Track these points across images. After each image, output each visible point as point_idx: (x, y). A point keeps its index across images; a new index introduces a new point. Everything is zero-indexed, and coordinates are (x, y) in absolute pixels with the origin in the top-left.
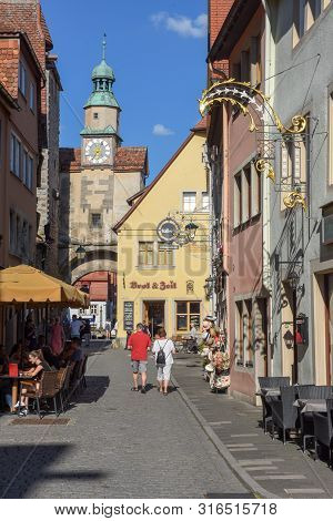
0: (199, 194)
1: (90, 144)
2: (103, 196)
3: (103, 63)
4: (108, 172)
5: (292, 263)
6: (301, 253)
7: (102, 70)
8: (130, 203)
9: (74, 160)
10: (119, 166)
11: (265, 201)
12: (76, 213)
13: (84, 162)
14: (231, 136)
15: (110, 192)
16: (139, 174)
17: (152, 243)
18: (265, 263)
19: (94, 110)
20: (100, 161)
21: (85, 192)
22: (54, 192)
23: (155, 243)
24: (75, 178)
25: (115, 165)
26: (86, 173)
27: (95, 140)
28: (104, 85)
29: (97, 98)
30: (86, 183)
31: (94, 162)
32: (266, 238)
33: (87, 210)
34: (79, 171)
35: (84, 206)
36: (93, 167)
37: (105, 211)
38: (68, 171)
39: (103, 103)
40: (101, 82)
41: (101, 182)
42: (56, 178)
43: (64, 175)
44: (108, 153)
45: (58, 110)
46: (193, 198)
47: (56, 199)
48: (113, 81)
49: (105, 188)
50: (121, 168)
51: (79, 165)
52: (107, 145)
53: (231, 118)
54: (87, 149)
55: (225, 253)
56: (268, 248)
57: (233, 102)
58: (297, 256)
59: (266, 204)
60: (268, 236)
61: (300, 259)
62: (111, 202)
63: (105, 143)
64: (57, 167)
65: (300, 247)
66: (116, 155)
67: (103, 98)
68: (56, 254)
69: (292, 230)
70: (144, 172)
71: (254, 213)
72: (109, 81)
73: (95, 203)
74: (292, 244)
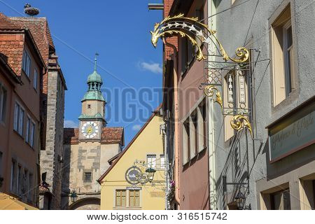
0: (158, 156)
1: (85, 125)
2: (93, 160)
3: (95, 72)
4: (97, 144)
5: (238, 185)
6: (247, 175)
7: (94, 77)
8: (110, 163)
9: (74, 136)
10: (104, 140)
11: (210, 136)
12: (75, 172)
13: (80, 137)
14: (180, 92)
15: (98, 157)
16: (118, 145)
17: (125, 190)
18: (212, 189)
19: (88, 103)
20: (92, 137)
21: (81, 158)
22: (59, 157)
23: (128, 191)
24: (74, 149)
25: (102, 139)
26: (82, 145)
27: (88, 123)
28: (95, 87)
29: (90, 95)
30: (81, 151)
31: (88, 137)
32: (212, 167)
33: (82, 170)
34: (77, 143)
35: (80, 167)
36: (87, 140)
37: (94, 170)
38: (70, 143)
39: (94, 98)
40: (93, 85)
41: (92, 151)
42: (61, 148)
43: (66, 146)
44: (97, 131)
45: (63, 102)
46: (154, 159)
47: (61, 162)
48: (101, 84)
49: (94, 154)
50: (105, 141)
51: (77, 139)
52: (97, 125)
53: (181, 78)
54: (83, 128)
55: (177, 186)
56: (214, 175)
57: (183, 34)
58: (243, 178)
59: (211, 138)
60: (214, 165)
61: (245, 181)
62: (99, 164)
63: (95, 125)
64: (62, 141)
65: (245, 169)
66: (102, 132)
67: (94, 95)
68: (59, 200)
69: (236, 155)
70: (121, 144)
71: (201, 148)
72: (99, 84)
73: (88, 165)
74: (237, 168)
